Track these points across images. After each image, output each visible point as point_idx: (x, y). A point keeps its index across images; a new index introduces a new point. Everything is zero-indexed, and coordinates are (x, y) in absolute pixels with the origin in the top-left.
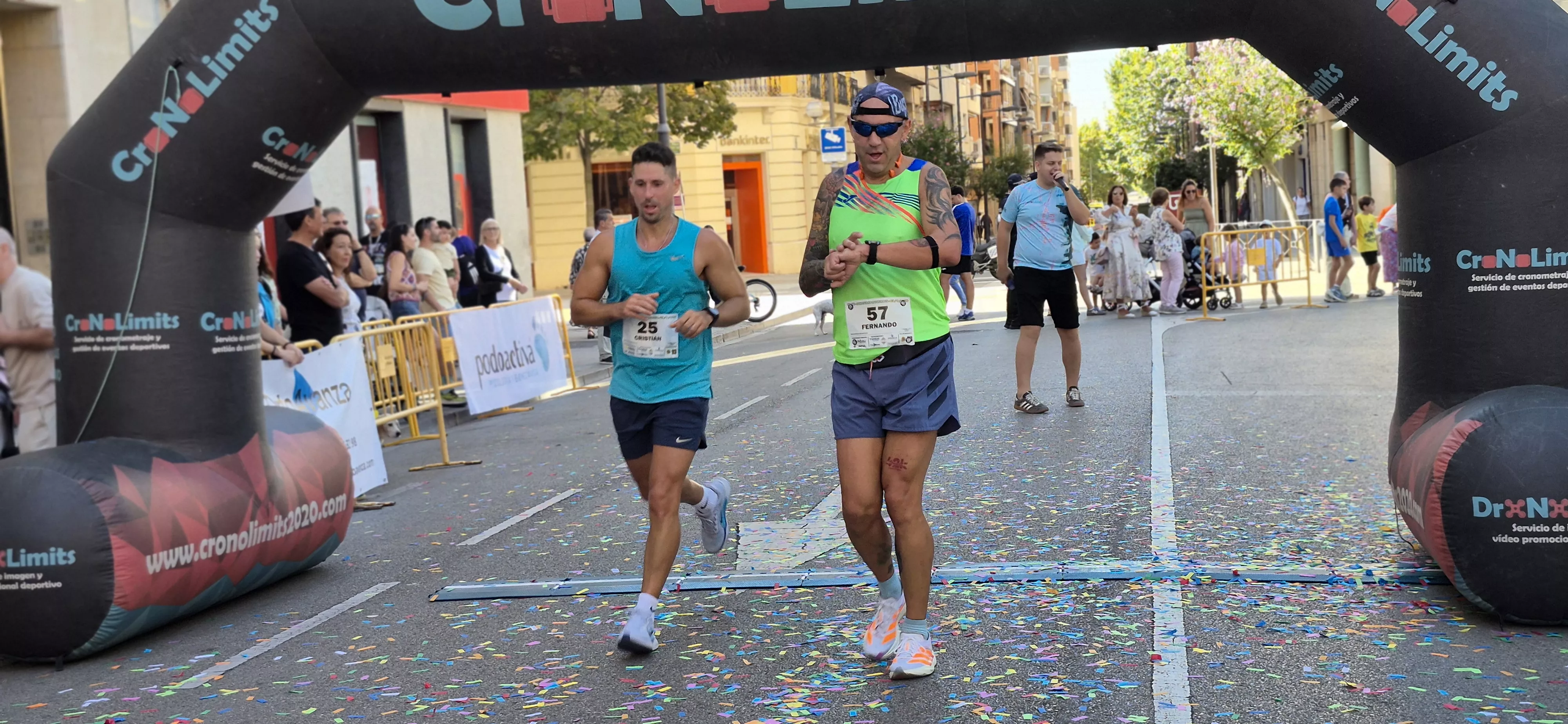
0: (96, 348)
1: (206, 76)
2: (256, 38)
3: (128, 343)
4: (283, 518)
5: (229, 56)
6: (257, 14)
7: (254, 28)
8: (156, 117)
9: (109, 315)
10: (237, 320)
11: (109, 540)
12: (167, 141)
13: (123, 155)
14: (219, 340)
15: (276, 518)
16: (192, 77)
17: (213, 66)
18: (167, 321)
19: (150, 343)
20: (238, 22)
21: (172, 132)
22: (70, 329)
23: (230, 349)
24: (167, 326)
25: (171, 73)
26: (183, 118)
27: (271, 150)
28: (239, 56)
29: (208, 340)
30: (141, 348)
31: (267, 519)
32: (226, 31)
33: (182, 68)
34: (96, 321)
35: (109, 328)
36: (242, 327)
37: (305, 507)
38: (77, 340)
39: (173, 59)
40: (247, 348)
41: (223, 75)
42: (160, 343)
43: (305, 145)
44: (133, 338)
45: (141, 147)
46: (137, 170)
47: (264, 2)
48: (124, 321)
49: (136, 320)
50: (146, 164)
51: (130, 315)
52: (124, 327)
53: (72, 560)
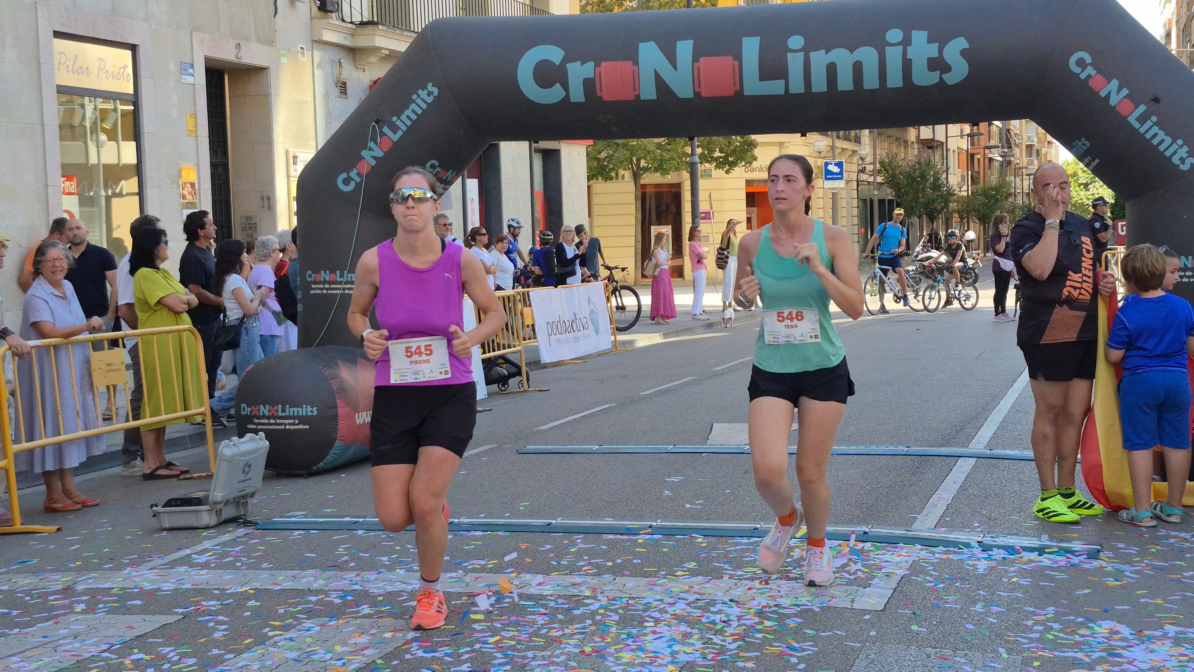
0: (324, 292)
1: (395, 129)
2: (424, 106)
3: (344, 289)
5: (408, 117)
6: (426, 92)
7: (423, 100)
8: (364, 153)
9: (333, 272)
11: (336, 402)
12: (370, 168)
13: (344, 175)
16: (386, 130)
17: (398, 123)
20: (414, 97)
21: (373, 163)
22: (309, 280)
25: (374, 126)
26: (380, 154)
28: (414, 117)
32: (407, 102)
33: (380, 124)
34: (324, 275)
35: (333, 279)
38: (313, 286)
39: (375, 118)
41: (404, 128)
43: (451, 171)
44: (347, 286)
45: (355, 171)
46: (352, 185)
47: (430, 84)
48: (342, 276)
49: (349, 275)
50: (358, 181)
51: (346, 272)
52: (342, 279)
53: (315, 413)
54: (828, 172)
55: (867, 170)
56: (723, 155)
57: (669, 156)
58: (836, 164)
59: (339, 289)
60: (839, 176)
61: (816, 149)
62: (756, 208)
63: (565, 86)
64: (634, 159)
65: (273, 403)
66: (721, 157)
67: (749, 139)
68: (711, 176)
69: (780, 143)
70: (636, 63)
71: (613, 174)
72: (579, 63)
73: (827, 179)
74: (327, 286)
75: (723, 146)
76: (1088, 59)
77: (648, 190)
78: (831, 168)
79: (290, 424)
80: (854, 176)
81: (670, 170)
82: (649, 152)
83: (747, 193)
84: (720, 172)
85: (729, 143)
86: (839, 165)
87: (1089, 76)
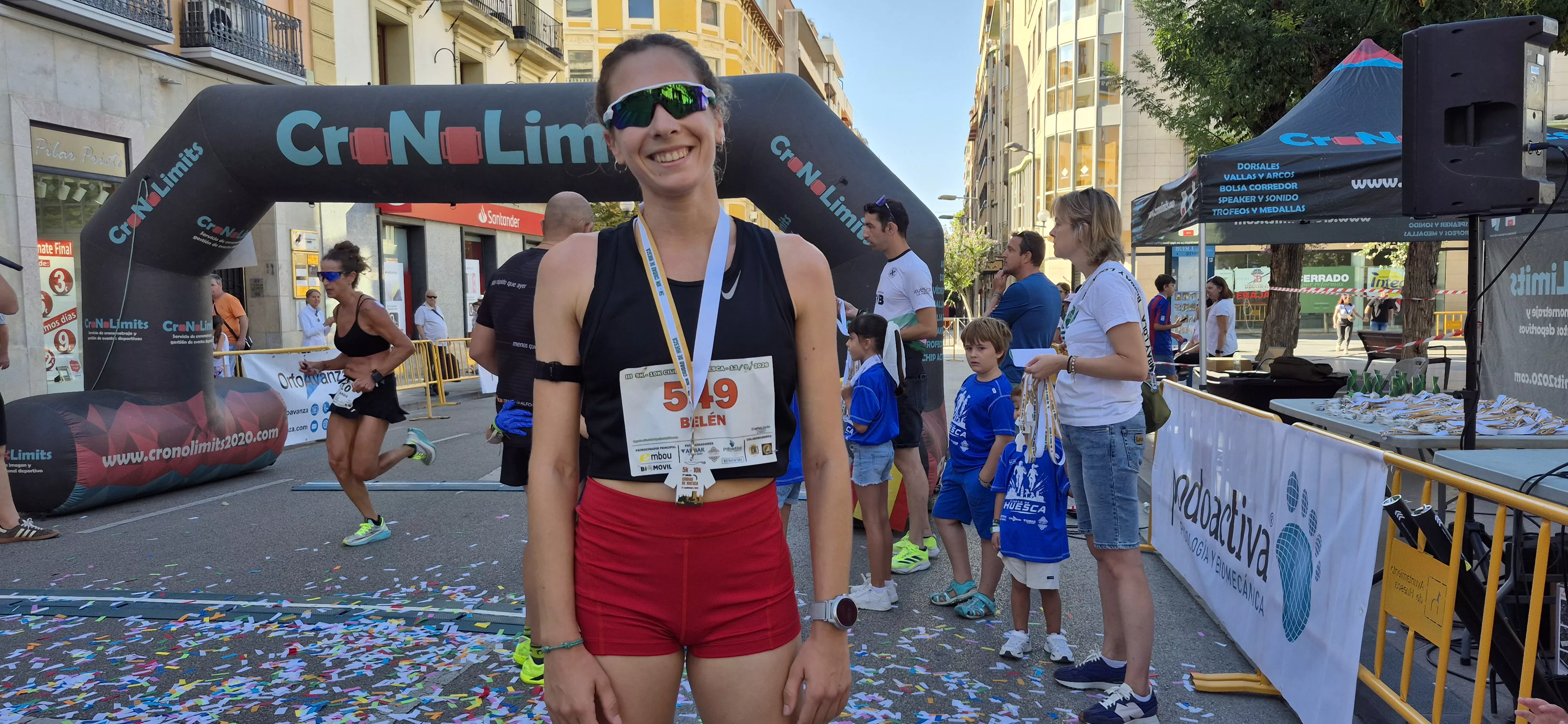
0: (99, 338)
1: (162, 185)
2: (190, 164)
3: (117, 336)
5: (175, 174)
6: (191, 151)
7: (189, 159)
9: (106, 320)
10: (188, 326)
11: (75, 446)
12: (139, 222)
13: (115, 228)
14: (174, 337)
15: (216, 439)
16: (154, 186)
17: (166, 180)
18: (141, 325)
19: (130, 336)
20: (181, 155)
21: (143, 216)
22: (87, 327)
23: (182, 343)
24: (140, 327)
26: (148, 208)
27: (204, 229)
28: (180, 174)
29: (167, 336)
30: (125, 339)
32: (176, 159)
34: (101, 323)
35: (107, 327)
36: (191, 330)
37: (241, 434)
38: (90, 333)
39: (145, 175)
40: (194, 342)
41: (172, 185)
42: (136, 337)
43: (227, 228)
44: (120, 333)
45: (126, 224)
46: (123, 237)
47: (195, 144)
48: (115, 324)
49: (122, 323)
50: (129, 234)
51: (119, 320)
52: (114, 327)
53: (50, 457)
59: (113, 336)
63: (322, 149)
70: (387, 130)
72: (334, 128)
74: (101, 333)
76: (787, 143)
87: (788, 159)
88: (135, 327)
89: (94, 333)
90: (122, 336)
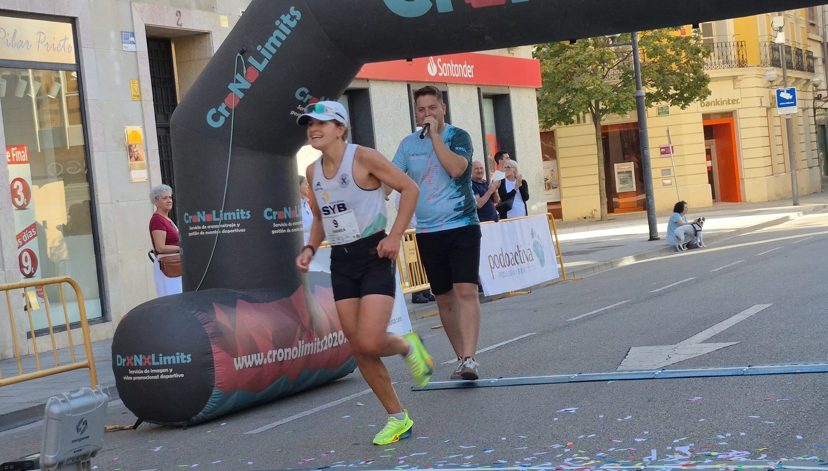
0: (202, 233)
1: (260, 58)
2: (288, 32)
3: (221, 229)
4: (320, 340)
5: (272, 44)
6: (288, 16)
7: (287, 25)
8: (232, 86)
9: (209, 212)
10: (286, 212)
12: (238, 101)
13: (213, 111)
14: (276, 225)
15: (316, 340)
16: (251, 60)
17: (264, 52)
18: (243, 214)
19: (234, 228)
20: (277, 23)
21: (241, 95)
22: (187, 222)
23: (283, 231)
24: (243, 217)
25: (239, 57)
26: (246, 85)
27: (301, 103)
28: (278, 44)
29: (269, 225)
30: (229, 232)
31: (310, 339)
32: (271, 28)
33: (246, 54)
34: (201, 216)
35: (209, 220)
36: (290, 217)
37: (335, 334)
38: (191, 228)
39: (240, 49)
40: (293, 230)
41: (270, 57)
42: (239, 228)
44: (224, 226)
45: (223, 106)
46: (222, 120)
47: (292, 8)
48: (218, 216)
49: (225, 214)
50: (227, 116)
51: (221, 211)
52: (218, 219)
53: (189, 360)
54: (781, 100)
55: (823, 96)
56: (678, 92)
57: (625, 97)
58: (788, 92)
59: (216, 229)
60: (793, 102)
61: (768, 78)
62: (714, 140)
64: (593, 102)
65: (146, 353)
66: (676, 94)
67: (702, 75)
68: (668, 113)
69: (734, 76)
71: (574, 118)
73: (780, 106)
74: (204, 227)
75: (677, 83)
77: (610, 130)
78: (783, 95)
79: (164, 374)
80: (810, 104)
81: (627, 109)
82: (606, 95)
83: (705, 127)
84: (675, 109)
85: (683, 79)
86: (792, 92)
88: (238, 218)
89: (196, 228)
90: (227, 229)
